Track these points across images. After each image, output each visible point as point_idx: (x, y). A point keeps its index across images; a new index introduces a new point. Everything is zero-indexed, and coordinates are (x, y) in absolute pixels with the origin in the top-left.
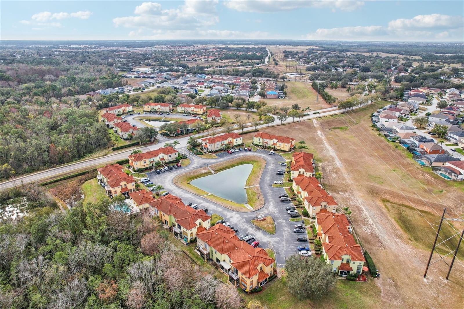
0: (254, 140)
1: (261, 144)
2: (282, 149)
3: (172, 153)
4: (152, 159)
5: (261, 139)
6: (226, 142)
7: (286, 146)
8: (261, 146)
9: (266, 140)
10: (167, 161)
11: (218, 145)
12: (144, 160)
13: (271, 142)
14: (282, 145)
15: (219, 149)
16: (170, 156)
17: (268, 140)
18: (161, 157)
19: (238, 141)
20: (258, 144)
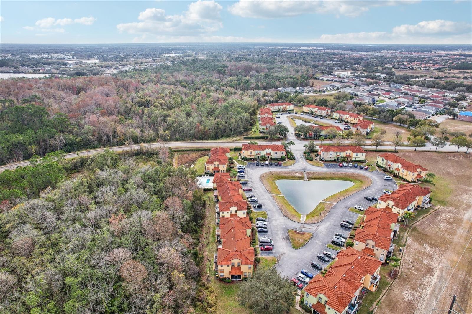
0: (378, 160)
1: (384, 166)
2: (404, 177)
3: (279, 150)
4: (258, 152)
5: (385, 161)
6: (343, 154)
7: (409, 174)
8: (383, 167)
9: (390, 163)
10: (273, 157)
11: (331, 155)
12: (251, 150)
13: (395, 166)
14: (405, 172)
15: (333, 159)
16: (276, 153)
17: (392, 163)
18: (268, 153)
19: (358, 156)
20: (381, 165)
